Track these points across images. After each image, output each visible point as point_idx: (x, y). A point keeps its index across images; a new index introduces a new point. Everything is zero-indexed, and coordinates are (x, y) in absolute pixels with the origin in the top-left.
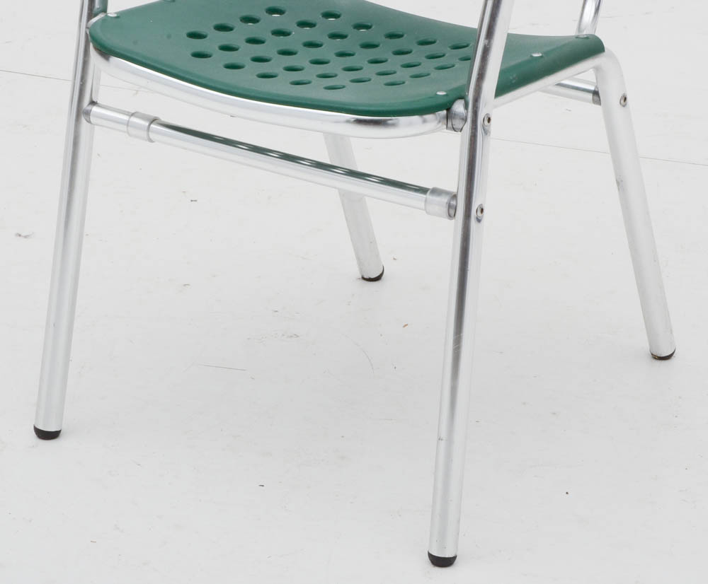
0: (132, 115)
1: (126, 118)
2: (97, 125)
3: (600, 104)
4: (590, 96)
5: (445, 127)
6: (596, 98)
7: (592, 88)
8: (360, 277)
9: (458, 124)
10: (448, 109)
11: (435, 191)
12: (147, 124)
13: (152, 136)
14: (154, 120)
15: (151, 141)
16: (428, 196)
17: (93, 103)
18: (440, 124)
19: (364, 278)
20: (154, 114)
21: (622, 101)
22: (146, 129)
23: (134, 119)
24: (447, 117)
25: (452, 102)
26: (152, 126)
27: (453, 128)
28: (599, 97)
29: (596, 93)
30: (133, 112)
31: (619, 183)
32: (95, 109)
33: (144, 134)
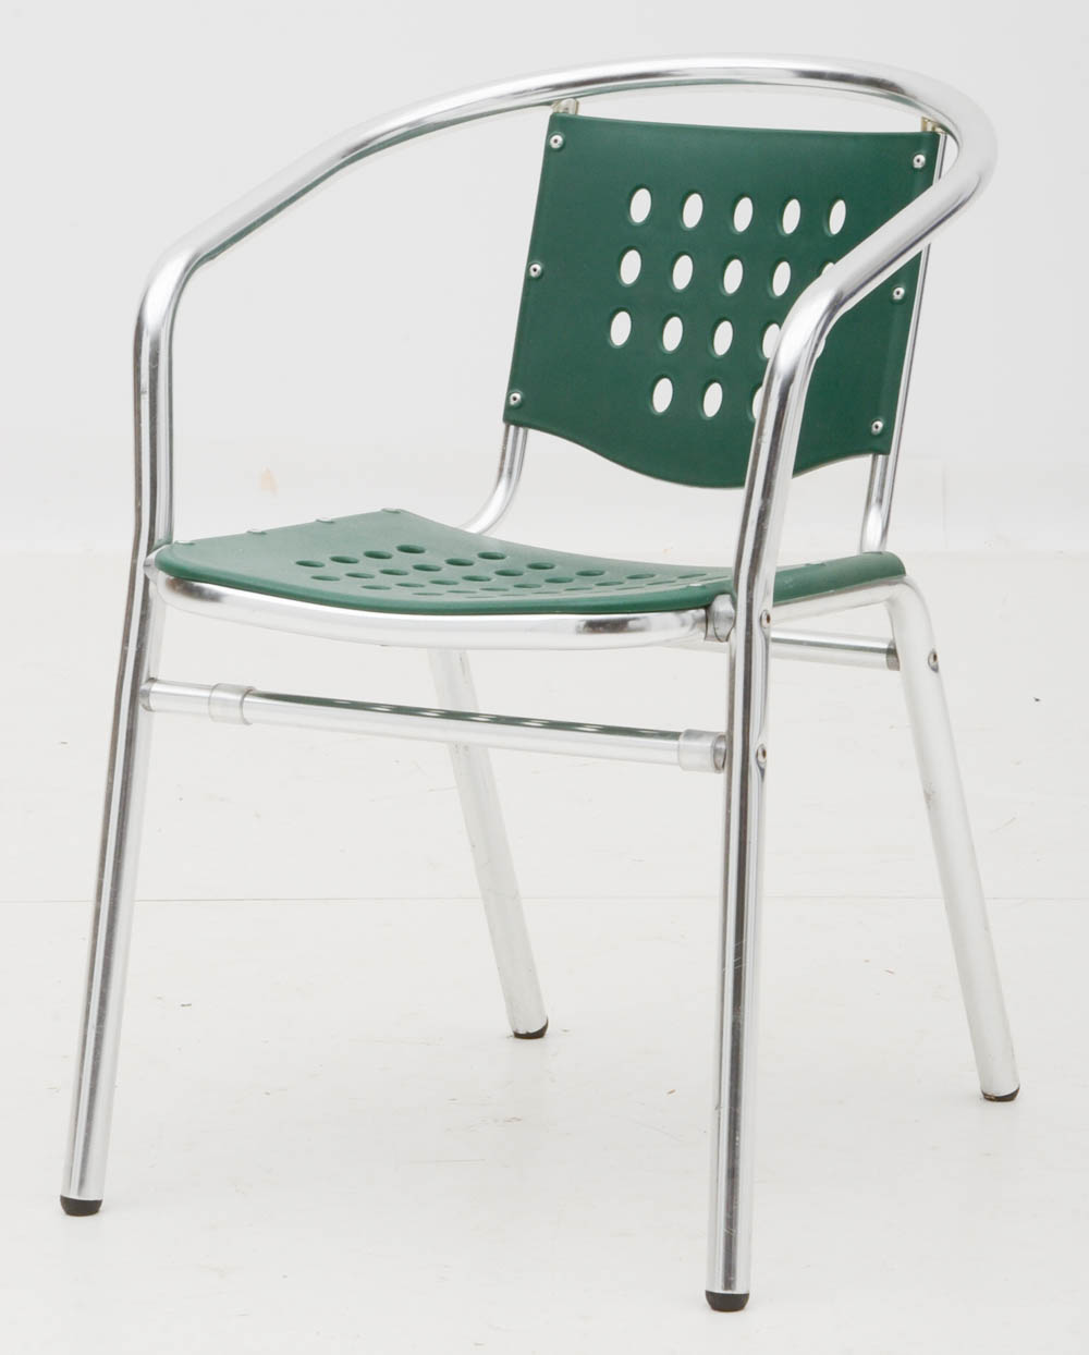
0: (214, 688)
1: (206, 694)
2: (159, 711)
3: (898, 668)
4: (883, 658)
5: (703, 635)
6: (892, 659)
7: (885, 646)
8: (512, 1034)
9: (723, 629)
10: (707, 607)
11: (690, 734)
12: (239, 698)
13: (248, 714)
14: (249, 692)
15: (246, 723)
16: (682, 741)
17: (152, 680)
18: (696, 630)
19: (518, 1035)
20: (247, 683)
21: (932, 660)
22: (238, 704)
23: (217, 694)
24: (707, 620)
25: (713, 597)
26: (246, 699)
27: (717, 636)
28: (897, 657)
29: (891, 652)
30: (214, 684)
31: (929, 797)
32: (155, 687)
33: (236, 713)
